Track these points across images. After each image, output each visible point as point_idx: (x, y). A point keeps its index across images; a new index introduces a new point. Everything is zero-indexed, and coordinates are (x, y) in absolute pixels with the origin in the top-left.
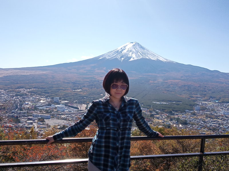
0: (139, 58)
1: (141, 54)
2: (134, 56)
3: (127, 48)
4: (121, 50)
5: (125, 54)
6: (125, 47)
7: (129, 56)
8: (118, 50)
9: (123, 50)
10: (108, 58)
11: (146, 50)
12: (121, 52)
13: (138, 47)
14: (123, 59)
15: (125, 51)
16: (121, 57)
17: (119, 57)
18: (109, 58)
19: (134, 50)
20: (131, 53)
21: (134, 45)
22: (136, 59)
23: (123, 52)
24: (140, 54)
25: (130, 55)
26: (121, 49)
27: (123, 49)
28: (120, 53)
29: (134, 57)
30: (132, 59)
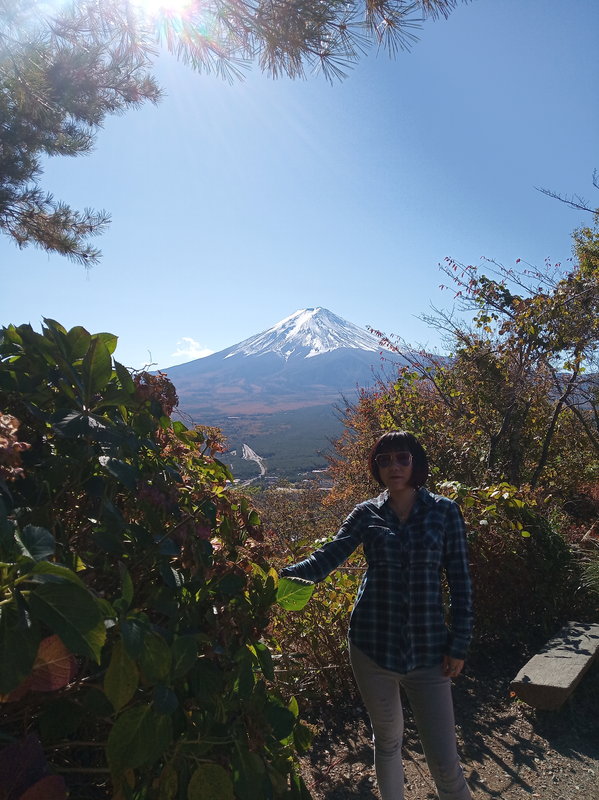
0: (332, 349)
1: (335, 337)
2: (317, 343)
3: (299, 324)
4: (283, 330)
5: (295, 341)
6: (292, 321)
7: (304, 345)
8: (275, 332)
9: (287, 331)
10: (248, 353)
11: (349, 327)
12: (283, 335)
13: (326, 320)
14: (289, 353)
15: (293, 333)
16: (284, 350)
17: (278, 348)
18: (253, 352)
19: (317, 329)
20: (309, 336)
21: (315, 316)
22: (323, 351)
23: (288, 336)
24: (332, 338)
25: (308, 343)
26: (283, 326)
27: (287, 326)
28: (280, 339)
29: (318, 347)
30: (313, 353)
